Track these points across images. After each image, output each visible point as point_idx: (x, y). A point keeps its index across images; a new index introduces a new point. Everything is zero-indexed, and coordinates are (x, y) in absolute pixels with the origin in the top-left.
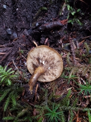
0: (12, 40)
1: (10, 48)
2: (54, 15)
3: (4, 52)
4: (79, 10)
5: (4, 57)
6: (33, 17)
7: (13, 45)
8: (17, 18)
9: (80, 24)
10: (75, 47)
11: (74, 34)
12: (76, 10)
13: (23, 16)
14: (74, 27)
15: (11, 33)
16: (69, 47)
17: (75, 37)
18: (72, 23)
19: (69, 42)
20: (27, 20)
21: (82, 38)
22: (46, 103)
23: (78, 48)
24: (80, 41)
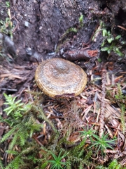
0: (31, 62)
1: (28, 72)
4: (118, 37)
6: (59, 37)
7: (31, 69)
8: (39, 37)
9: (119, 54)
10: (109, 83)
12: (115, 37)
13: (47, 36)
14: (111, 56)
15: (30, 54)
16: (100, 82)
17: (111, 69)
18: (109, 52)
20: (51, 40)
22: (54, 148)
23: (113, 84)
24: (117, 75)
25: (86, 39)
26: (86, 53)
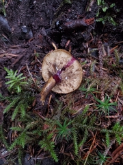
0: (27, 40)
1: (24, 50)
2: (79, 10)
3: (17, 54)
4: (112, 5)
5: (17, 60)
6: (54, 12)
7: (28, 47)
8: (34, 13)
9: (114, 24)
10: (105, 54)
11: (106, 37)
12: (109, 5)
13: (42, 11)
14: (106, 27)
15: (26, 31)
16: (97, 53)
17: (106, 41)
18: (103, 23)
19: (97, 47)
20: (46, 16)
21: (116, 42)
23: (109, 55)
24: (112, 46)
25: (80, 11)
26: (83, 22)
